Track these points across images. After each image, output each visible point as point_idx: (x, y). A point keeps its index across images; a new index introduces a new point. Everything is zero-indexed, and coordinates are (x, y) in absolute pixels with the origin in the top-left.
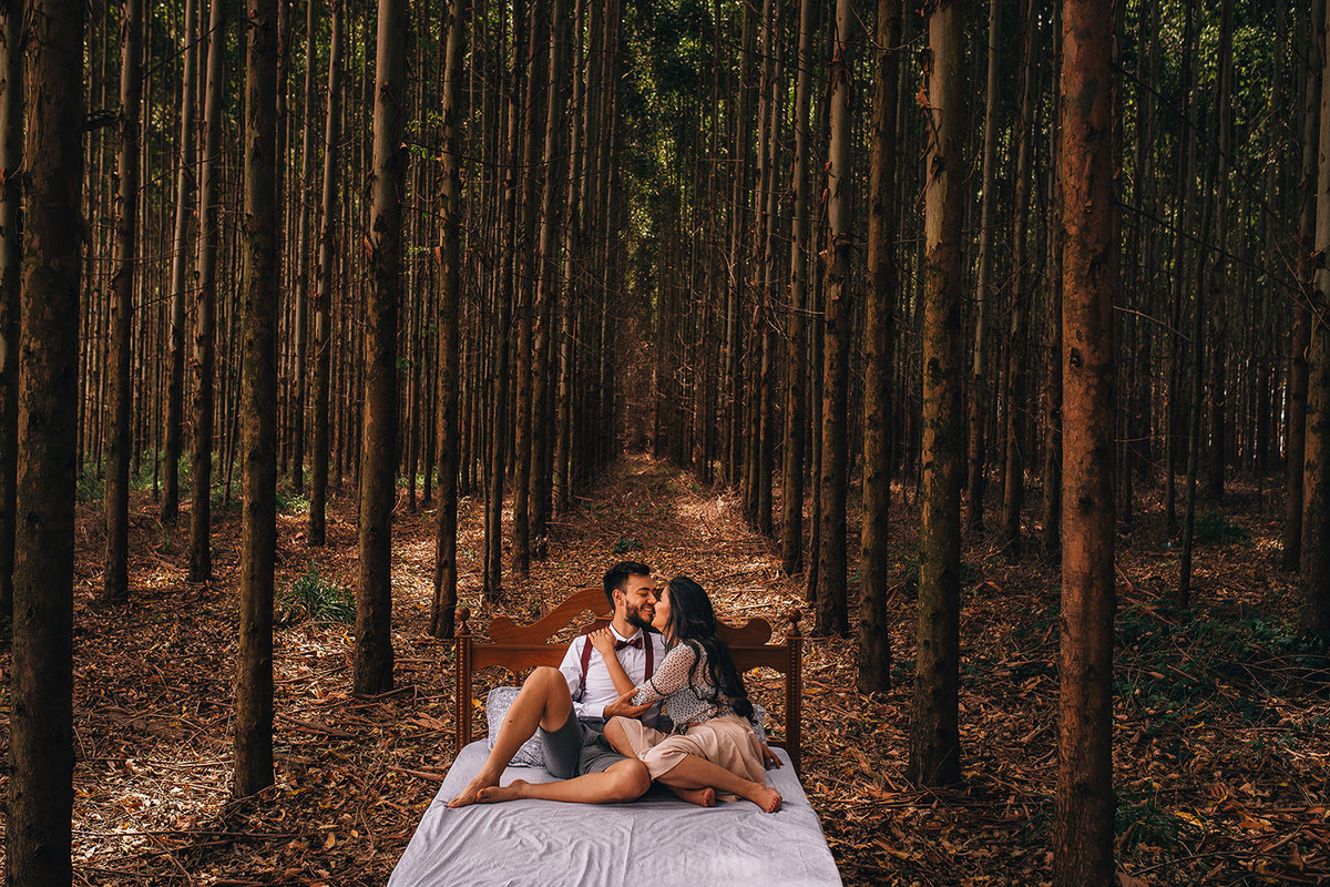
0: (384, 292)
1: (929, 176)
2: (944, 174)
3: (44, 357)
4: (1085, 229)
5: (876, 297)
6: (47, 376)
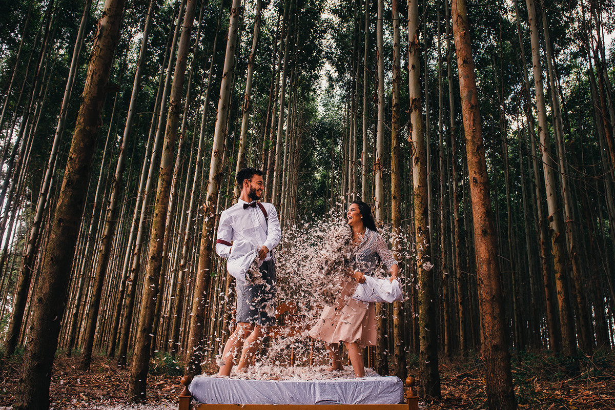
0: (210, 223)
1: (414, 164)
2: (419, 163)
3: (77, 160)
4: (473, 137)
6: (77, 167)
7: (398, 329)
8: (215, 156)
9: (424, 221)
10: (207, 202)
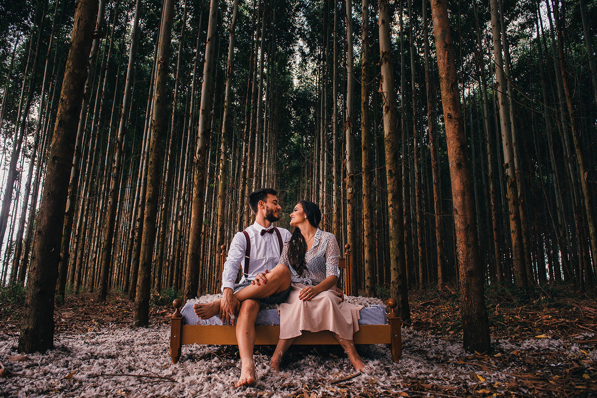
1: (384, 112)
2: (389, 111)
3: (68, 102)
4: (448, 75)
5: (366, 176)
6: (68, 108)
7: (369, 264)
8: (202, 113)
9: (394, 165)
10: (197, 155)
